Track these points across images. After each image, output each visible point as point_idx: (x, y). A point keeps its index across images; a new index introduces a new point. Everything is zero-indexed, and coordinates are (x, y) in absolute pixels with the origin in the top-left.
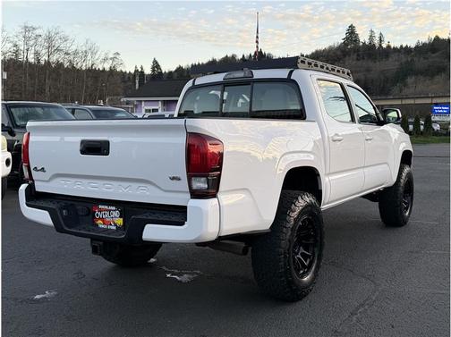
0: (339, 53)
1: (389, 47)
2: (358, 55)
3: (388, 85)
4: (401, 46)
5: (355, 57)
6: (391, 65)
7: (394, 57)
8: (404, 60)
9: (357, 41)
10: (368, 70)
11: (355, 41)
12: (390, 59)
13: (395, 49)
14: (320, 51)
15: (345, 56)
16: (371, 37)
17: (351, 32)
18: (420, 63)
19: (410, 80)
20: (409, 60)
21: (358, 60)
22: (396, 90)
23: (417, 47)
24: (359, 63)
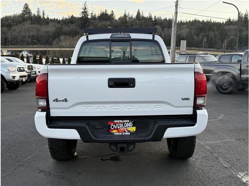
0: (20, 19)
1: (48, 18)
2: (32, 21)
3: (50, 39)
4: (54, 19)
5: (30, 22)
6: (51, 29)
7: (51, 24)
8: (57, 26)
9: (30, 13)
10: (38, 30)
11: (29, 13)
12: (50, 26)
13: (51, 20)
14: (8, 16)
15: (24, 21)
16: (38, 12)
17: (26, 7)
18: (66, 29)
19: (62, 37)
20: (60, 26)
21: (32, 24)
22: (55, 42)
23: (63, 20)
24: (33, 26)
